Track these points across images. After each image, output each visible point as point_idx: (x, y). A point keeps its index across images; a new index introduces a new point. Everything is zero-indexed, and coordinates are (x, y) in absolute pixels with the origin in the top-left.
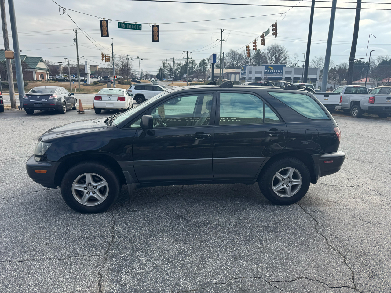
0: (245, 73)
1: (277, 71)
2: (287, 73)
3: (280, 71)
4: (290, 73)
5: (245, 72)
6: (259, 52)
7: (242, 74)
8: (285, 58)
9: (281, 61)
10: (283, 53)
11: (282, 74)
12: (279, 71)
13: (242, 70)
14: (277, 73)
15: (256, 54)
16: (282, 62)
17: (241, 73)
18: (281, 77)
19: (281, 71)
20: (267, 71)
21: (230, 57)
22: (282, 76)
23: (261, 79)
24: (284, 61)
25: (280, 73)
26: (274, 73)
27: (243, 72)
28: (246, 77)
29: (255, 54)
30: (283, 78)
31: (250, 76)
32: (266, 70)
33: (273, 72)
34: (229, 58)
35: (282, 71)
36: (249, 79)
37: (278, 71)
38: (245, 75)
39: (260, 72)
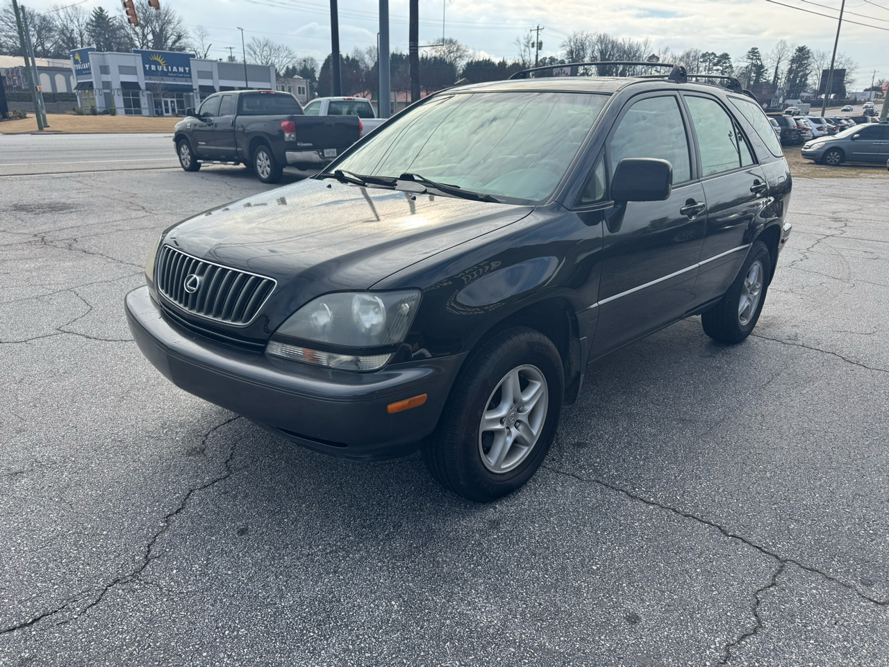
0: (89, 69)
1: (175, 68)
2: (202, 75)
3: (185, 70)
4: (208, 75)
5: (86, 66)
6: (101, 14)
7: (79, 73)
8: (179, 37)
9: (170, 42)
10: (169, 22)
11: (191, 77)
12: (181, 69)
13: (76, 62)
14: (177, 75)
15: (94, 19)
16: (172, 45)
17: (76, 71)
18: (190, 84)
19: (187, 69)
20: (150, 68)
21: (12, 22)
22: (192, 82)
23: (140, 89)
24: (177, 44)
25: (185, 75)
26: (170, 72)
27: (79, 67)
28: (93, 80)
29: (92, 21)
30: (196, 86)
31: (105, 78)
32: (147, 66)
33: (165, 70)
34: (10, 24)
35: (190, 70)
36: (104, 88)
37: (178, 69)
38: (88, 76)
39: (132, 71)
